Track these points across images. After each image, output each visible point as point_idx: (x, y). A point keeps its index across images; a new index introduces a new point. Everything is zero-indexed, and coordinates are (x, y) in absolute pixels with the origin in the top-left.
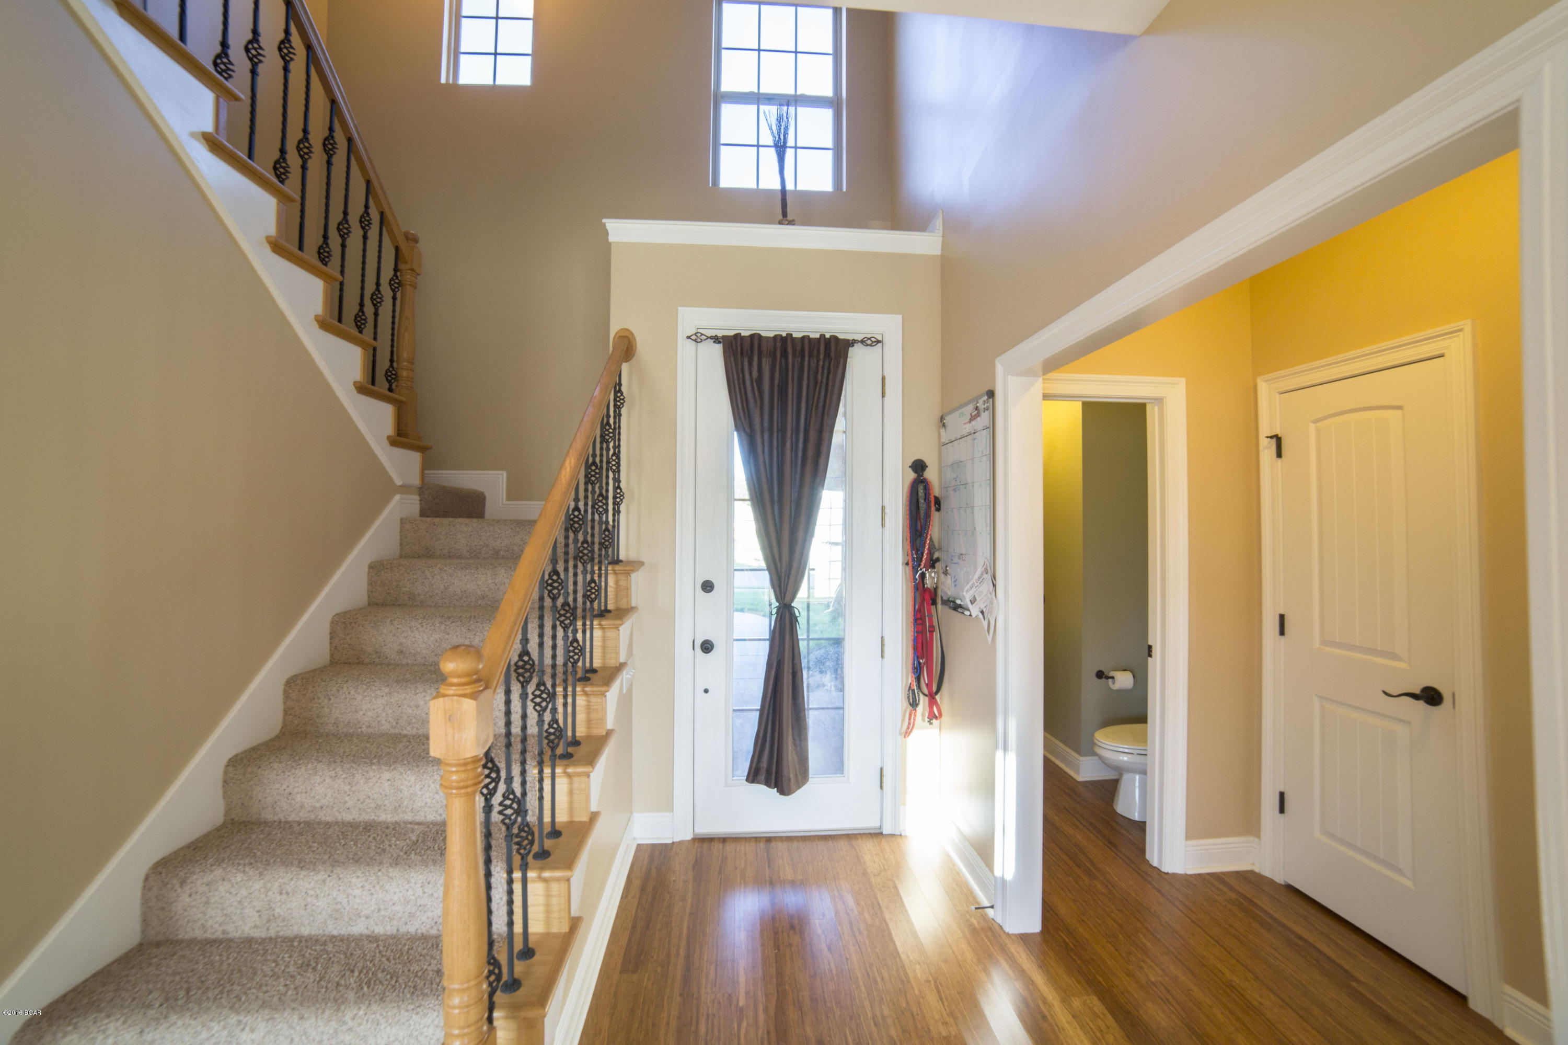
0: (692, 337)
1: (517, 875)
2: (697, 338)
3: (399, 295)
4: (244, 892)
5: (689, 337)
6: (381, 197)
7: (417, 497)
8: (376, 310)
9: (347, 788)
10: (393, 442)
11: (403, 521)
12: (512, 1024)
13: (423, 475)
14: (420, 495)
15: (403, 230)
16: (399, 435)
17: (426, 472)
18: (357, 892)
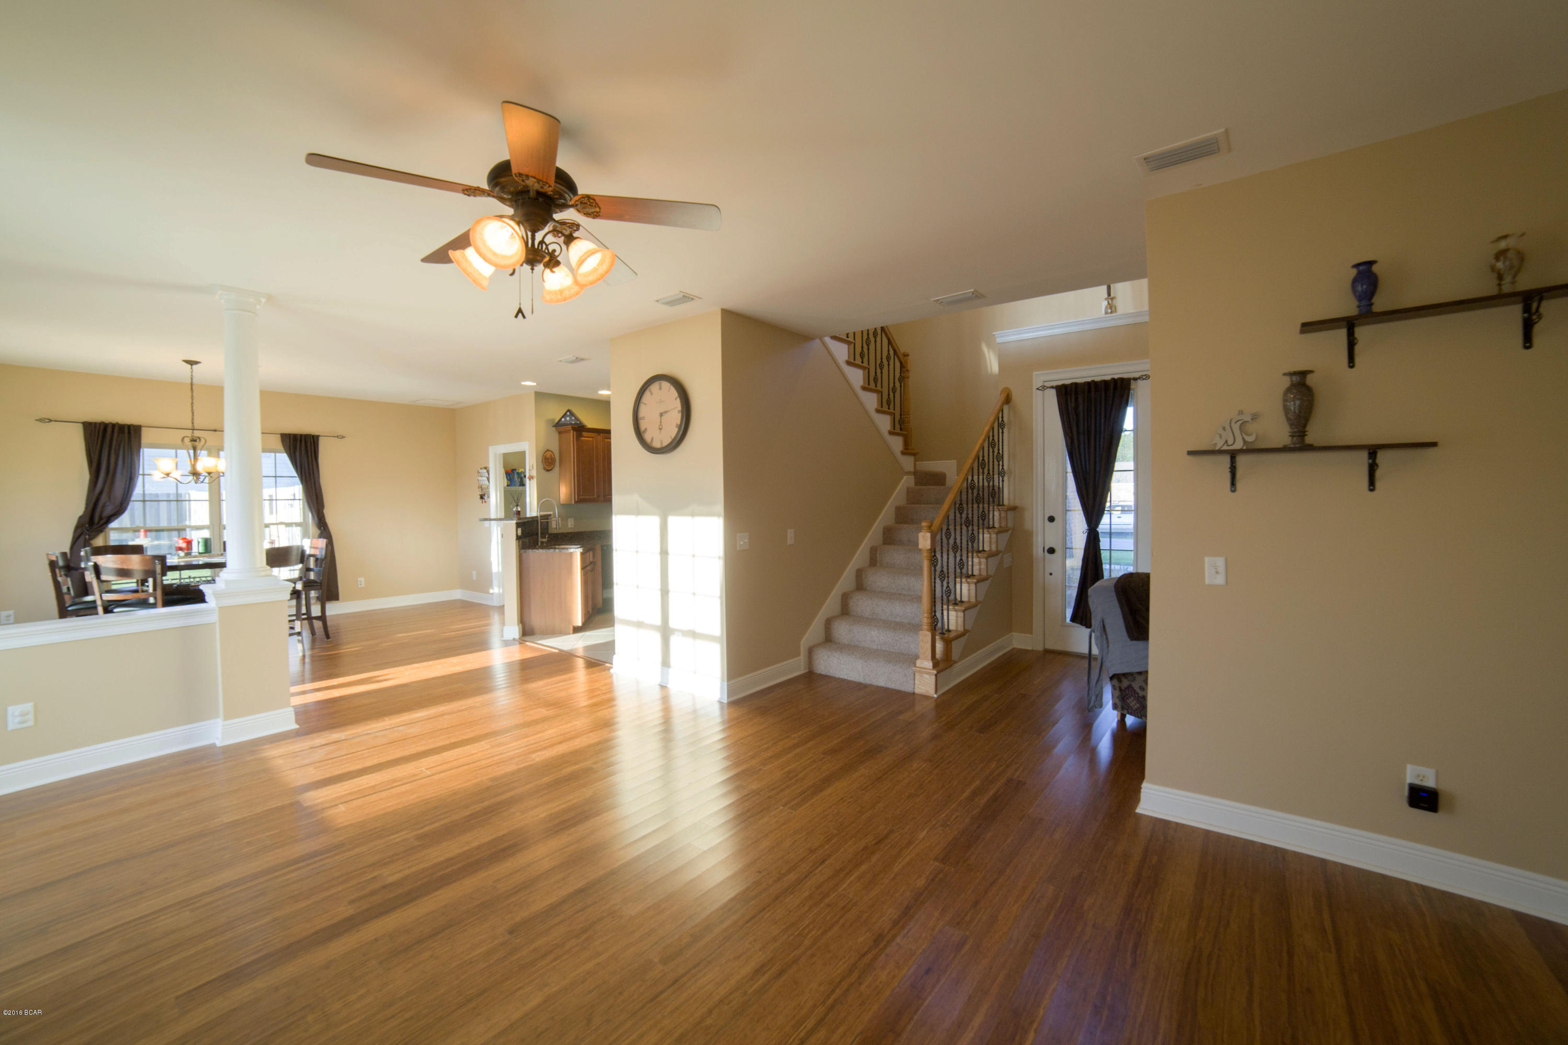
0: (1039, 388)
1: (945, 607)
2: (1043, 388)
3: (902, 384)
4: (866, 603)
5: (1038, 389)
6: (894, 344)
7: (913, 477)
8: (894, 395)
9: (893, 581)
10: (903, 453)
11: (908, 489)
12: (942, 643)
13: (915, 465)
14: (914, 476)
15: (902, 352)
16: (905, 449)
17: (917, 463)
18: (898, 608)
